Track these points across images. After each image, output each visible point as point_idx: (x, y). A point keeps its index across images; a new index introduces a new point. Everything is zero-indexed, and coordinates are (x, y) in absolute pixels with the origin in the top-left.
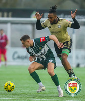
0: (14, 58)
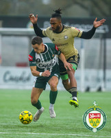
0: (5, 81)
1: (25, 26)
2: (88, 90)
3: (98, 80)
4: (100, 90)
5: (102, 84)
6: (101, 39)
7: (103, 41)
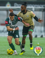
1: (5, 6)
2: (36, 36)
3: (41, 32)
4: (42, 36)
5: (43, 34)
6: (43, 12)
7: (43, 13)
